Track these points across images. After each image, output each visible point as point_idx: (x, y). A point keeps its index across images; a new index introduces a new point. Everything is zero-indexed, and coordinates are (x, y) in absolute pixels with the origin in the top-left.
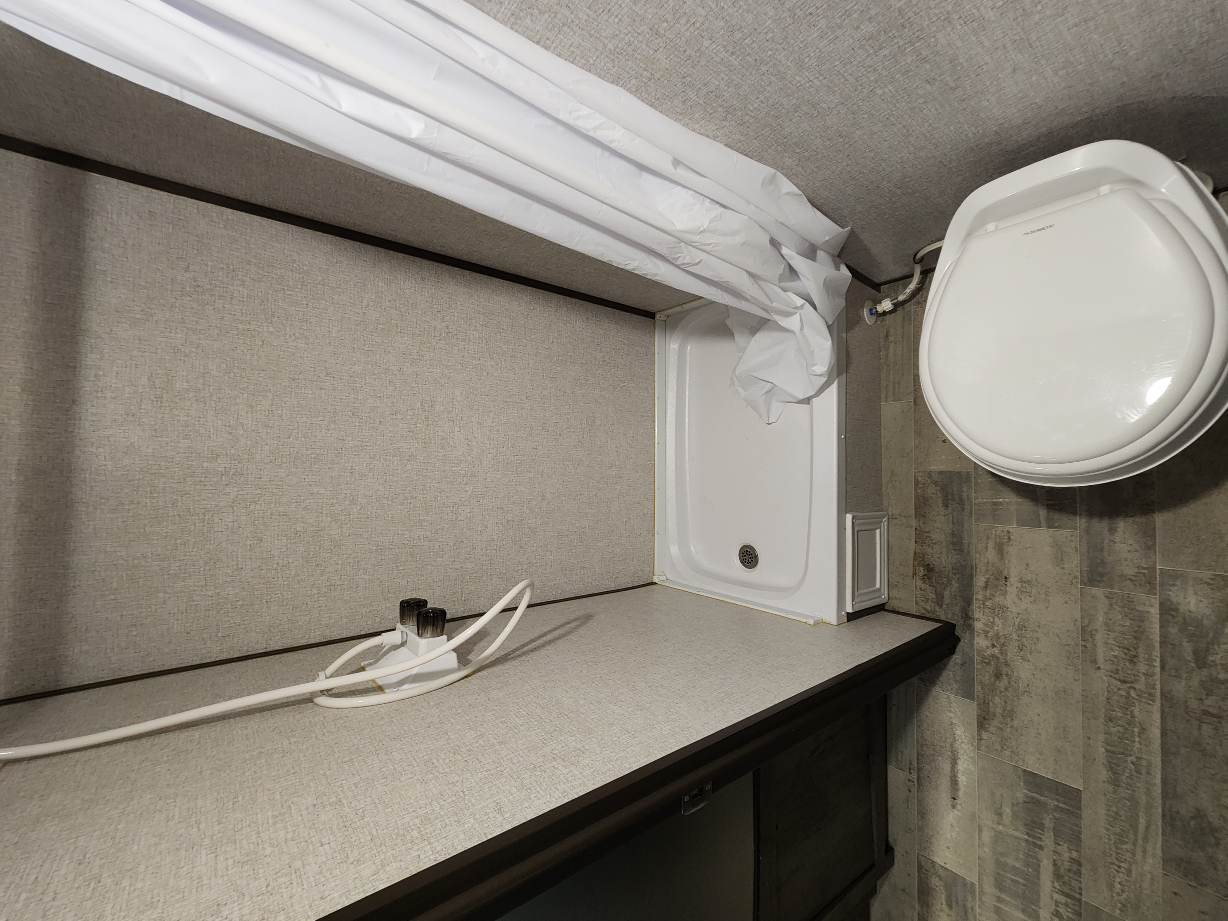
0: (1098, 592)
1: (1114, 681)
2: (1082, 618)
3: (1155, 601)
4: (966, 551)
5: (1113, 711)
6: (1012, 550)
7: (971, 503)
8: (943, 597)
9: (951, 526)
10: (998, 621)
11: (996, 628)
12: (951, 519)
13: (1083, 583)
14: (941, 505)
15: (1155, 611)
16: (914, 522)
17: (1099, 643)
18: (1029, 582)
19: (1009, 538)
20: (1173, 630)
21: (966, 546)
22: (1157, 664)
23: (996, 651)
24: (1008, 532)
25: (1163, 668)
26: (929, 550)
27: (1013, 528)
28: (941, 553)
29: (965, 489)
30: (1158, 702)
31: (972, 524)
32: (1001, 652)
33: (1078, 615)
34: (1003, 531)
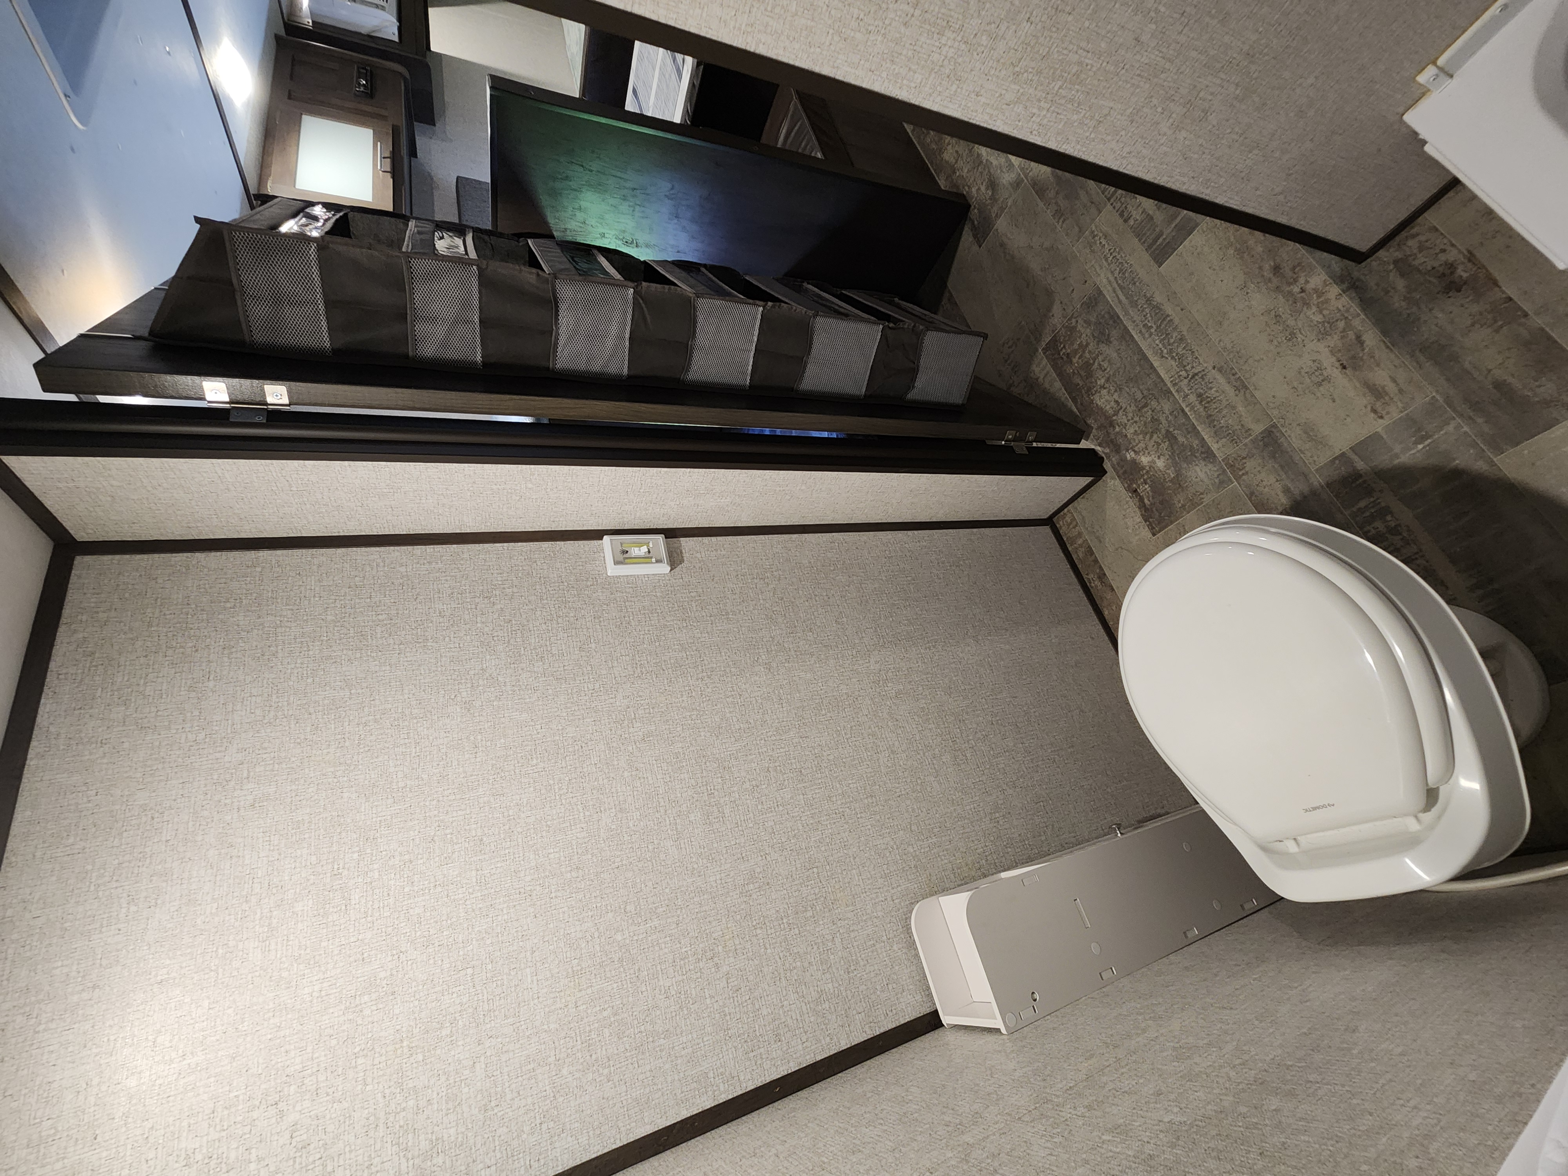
0: (1258, 429)
1: (1199, 369)
2: (1253, 396)
3: (1220, 456)
4: (1417, 353)
5: (1184, 348)
6: (1361, 401)
7: (1461, 415)
8: (1402, 275)
9: (1467, 365)
10: (1318, 318)
11: (1314, 309)
12: (1476, 374)
13: (1274, 426)
14: (1510, 380)
15: (1214, 447)
16: (1539, 321)
17: (1228, 388)
18: (1319, 384)
19: (1374, 411)
20: (1195, 443)
21: (1422, 358)
22: (1187, 410)
23: (1296, 289)
24: (1381, 417)
25: (1183, 411)
26: (1475, 308)
27: (1379, 426)
28: (1452, 322)
29: (1486, 429)
30: (1169, 385)
31: (1437, 391)
32: (1290, 293)
33: (1257, 394)
34: (1388, 413)
